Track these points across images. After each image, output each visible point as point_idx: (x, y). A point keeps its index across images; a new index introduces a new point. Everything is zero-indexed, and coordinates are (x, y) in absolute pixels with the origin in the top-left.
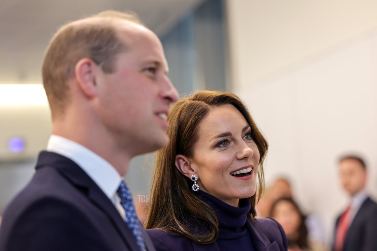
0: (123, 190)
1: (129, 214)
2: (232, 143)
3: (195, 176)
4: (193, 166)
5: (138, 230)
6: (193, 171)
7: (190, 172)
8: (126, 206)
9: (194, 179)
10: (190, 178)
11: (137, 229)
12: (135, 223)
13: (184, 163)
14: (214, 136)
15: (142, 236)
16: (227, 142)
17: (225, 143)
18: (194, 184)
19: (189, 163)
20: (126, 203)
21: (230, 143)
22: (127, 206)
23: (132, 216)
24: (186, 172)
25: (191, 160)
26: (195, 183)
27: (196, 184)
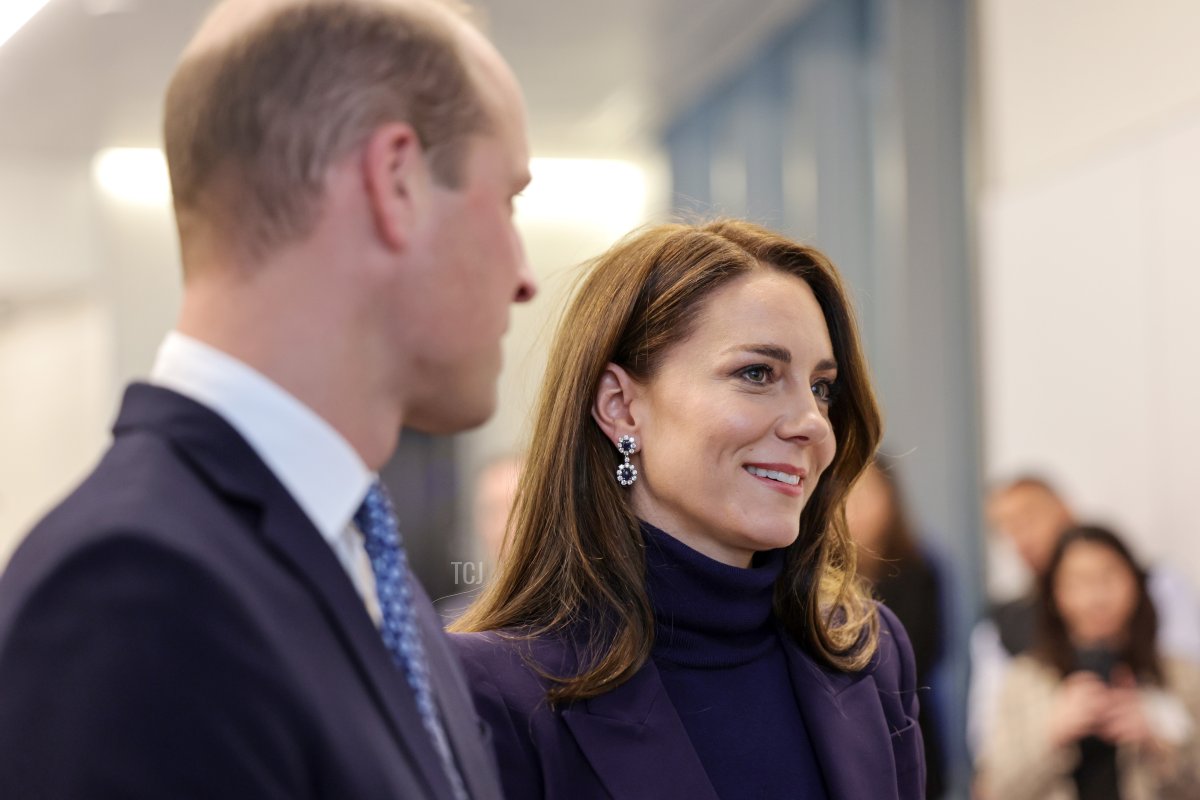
0: (375, 514)
1: (388, 590)
2: (779, 385)
3: (632, 440)
4: (638, 411)
5: (413, 639)
6: (631, 422)
7: (622, 424)
8: (381, 564)
9: (626, 446)
10: (615, 442)
11: (411, 636)
12: (403, 618)
13: (617, 390)
14: (743, 343)
15: (423, 659)
16: (768, 375)
17: (761, 375)
18: (624, 463)
19: (626, 397)
20: (380, 554)
21: (772, 382)
22: (384, 566)
23: (396, 596)
24: (610, 421)
25: (639, 390)
26: (627, 459)
27: (630, 463)
